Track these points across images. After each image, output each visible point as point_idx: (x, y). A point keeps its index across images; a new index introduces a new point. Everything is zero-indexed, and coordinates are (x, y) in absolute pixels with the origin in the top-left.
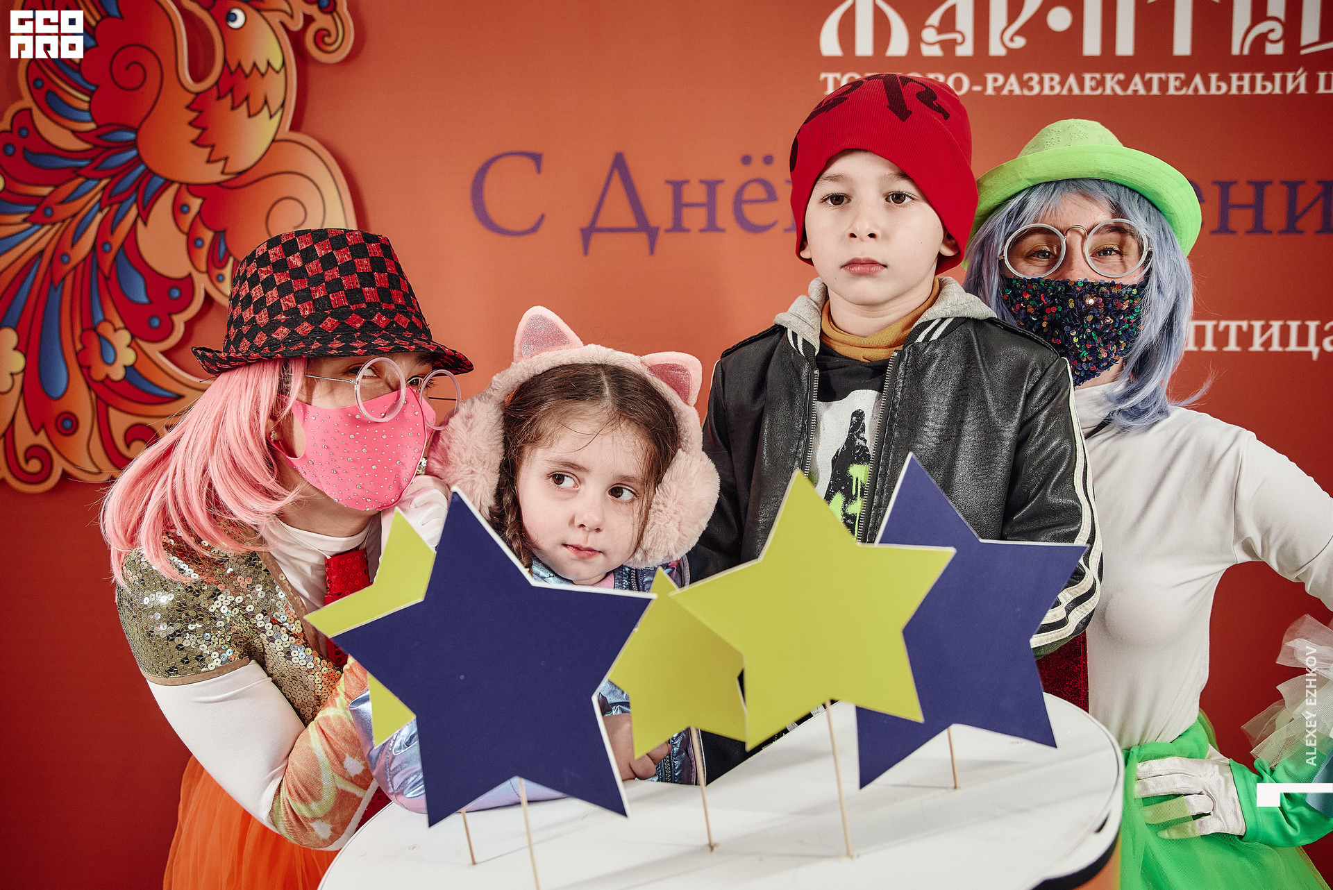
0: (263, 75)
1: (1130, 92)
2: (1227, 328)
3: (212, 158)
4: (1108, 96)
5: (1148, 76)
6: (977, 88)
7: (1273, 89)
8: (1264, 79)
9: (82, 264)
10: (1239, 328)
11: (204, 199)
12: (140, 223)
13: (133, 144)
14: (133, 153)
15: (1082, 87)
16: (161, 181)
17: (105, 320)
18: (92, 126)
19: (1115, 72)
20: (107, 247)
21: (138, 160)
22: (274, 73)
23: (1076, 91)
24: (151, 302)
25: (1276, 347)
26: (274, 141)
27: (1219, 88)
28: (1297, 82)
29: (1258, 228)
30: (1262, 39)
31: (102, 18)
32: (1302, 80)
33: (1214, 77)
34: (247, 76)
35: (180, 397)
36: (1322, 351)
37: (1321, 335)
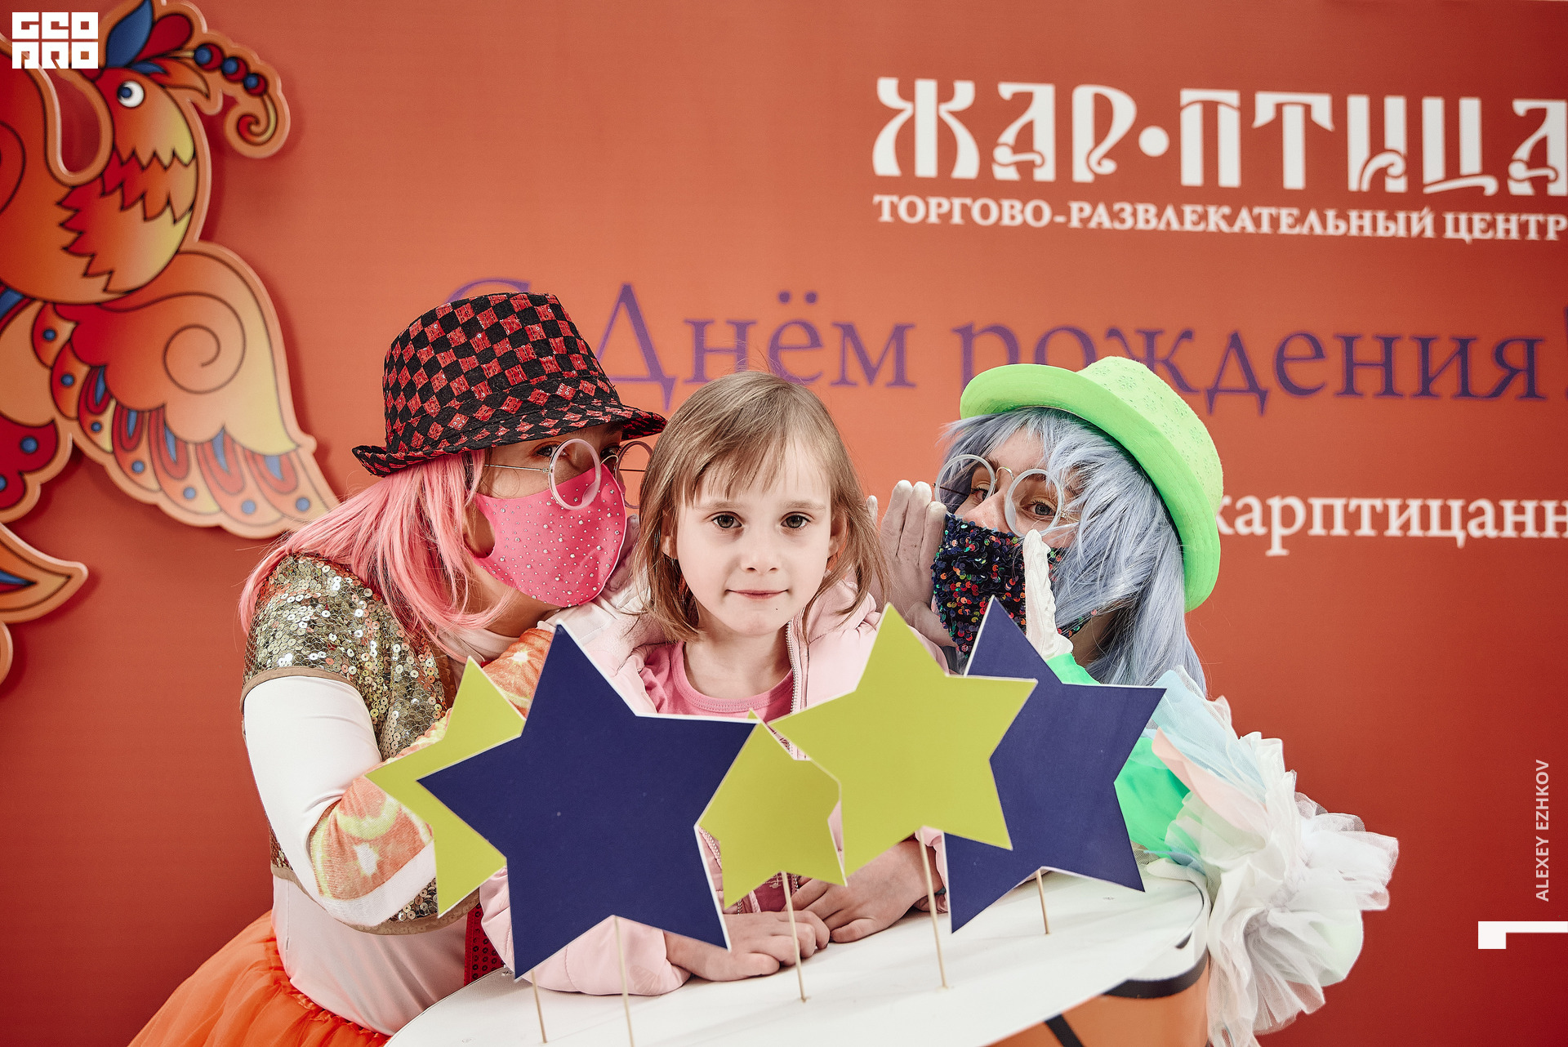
0: (166, 168)
1: (1236, 228)
2: (1359, 508)
3: (91, 271)
4: (1212, 233)
5: (1256, 210)
6: (1060, 219)
7: (1397, 231)
8: (1387, 218)
10: (1373, 508)
11: (77, 324)
15: (1181, 222)
16: (17, 297)
19: (1219, 203)
22: (181, 167)
23: (1175, 226)
25: (1415, 531)
26: (178, 252)
27: (1337, 227)
28: (1423, 223)
29: (1389, 390)
30: (1381, 174)
32: (1428, 221)
33: (1331, 214)
34: (144, 169)
35: (30, 584)
36: (1469, 537)
37: (1466, 517)
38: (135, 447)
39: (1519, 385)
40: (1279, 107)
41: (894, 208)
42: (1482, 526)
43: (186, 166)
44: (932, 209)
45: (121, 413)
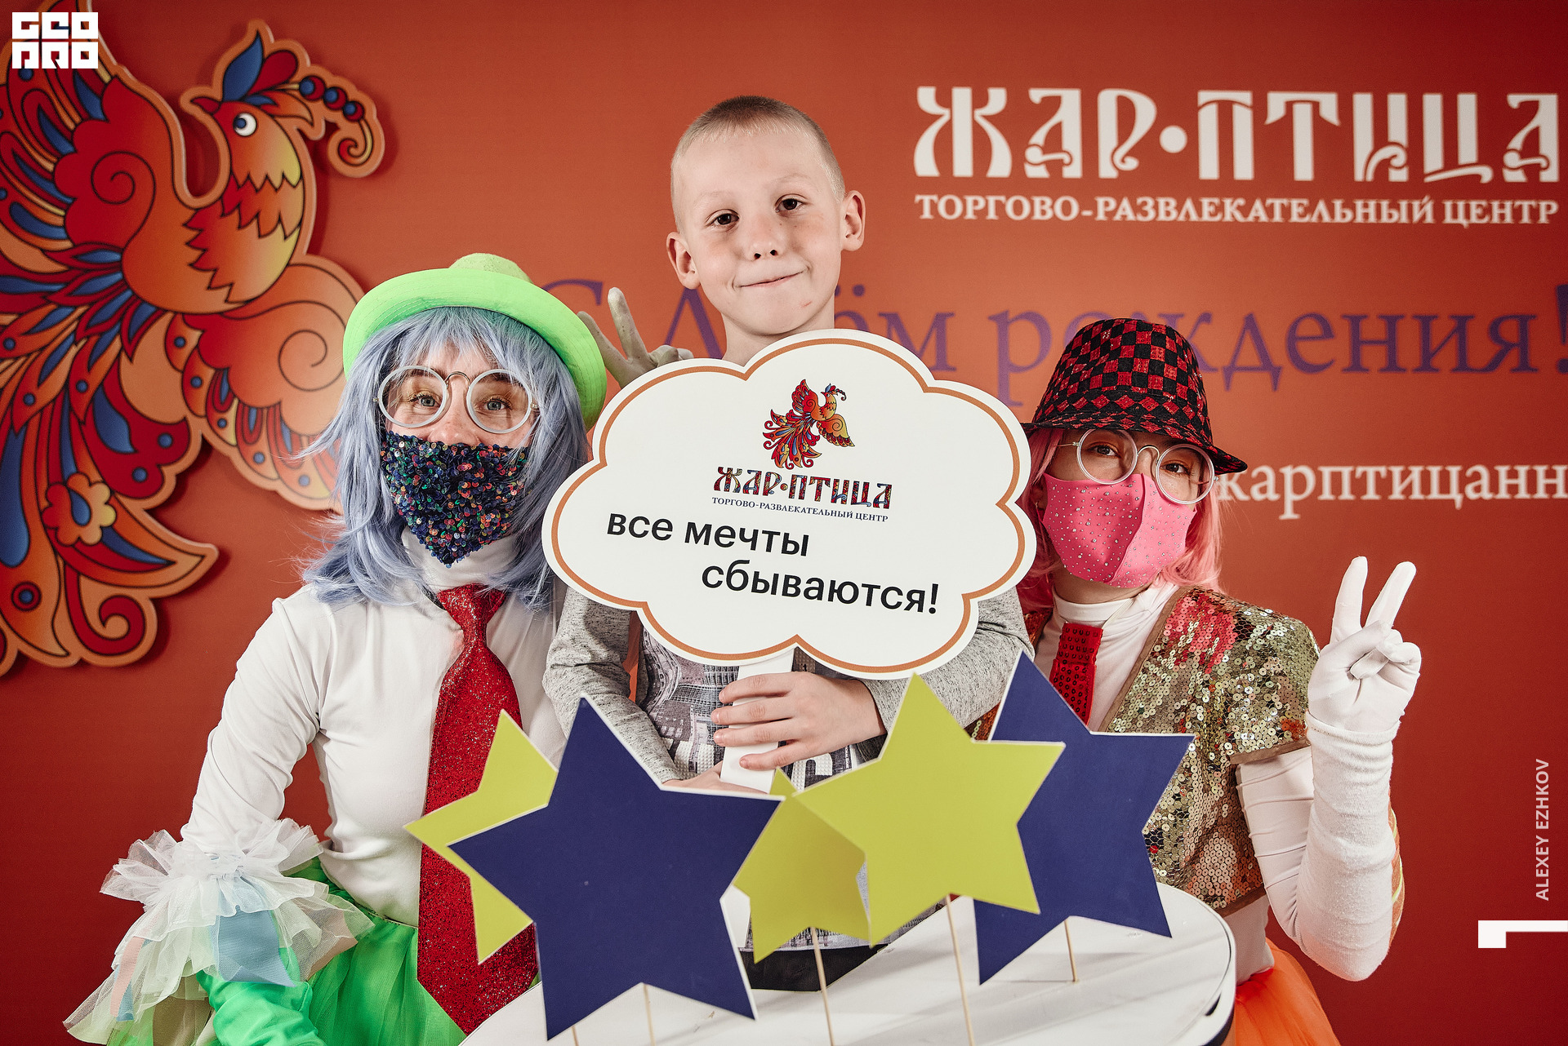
0: (277, 190)
1: (1251, 218)
2: (1364, 474)
3: (214, 285)
4: (1228, 223)
5: (1269, 201)
6: (1087, 213)
7: (1399, 218)
8: (1391, 206)
9: (51, 405)
10: (1378, 474)
11: (204, 331)
12: (124, 359)
13: (117, 266)
14: (119, 276)
15: (1200, 214)
16: (151, 310)
17: (78, 472)
18: (67, 244)
19: (1235, 197)
20: (83, 387)
21: (123, 285)
22: (290, 188)
23: (1194, 217)
24: (136, 451)
25: (1417, 495)
26: (288, 265)
27: (1344, 215)
28: (1423, 210)
29: (1392, 366)
30: (1385, 165)
31: (83, 120)
32: (1429, 208)
33: (1338, 203)
34: (257, 191)
35: (170, 563)
36: (1466, 500)
37: (1464, 481)
38: (256, 441)
39: (1512, 359)
40: (1289, 105)
41: (934, 206)
42: (1478, 489)
43: (294, 187)
44: (969, 206)
45: (244, 409)
